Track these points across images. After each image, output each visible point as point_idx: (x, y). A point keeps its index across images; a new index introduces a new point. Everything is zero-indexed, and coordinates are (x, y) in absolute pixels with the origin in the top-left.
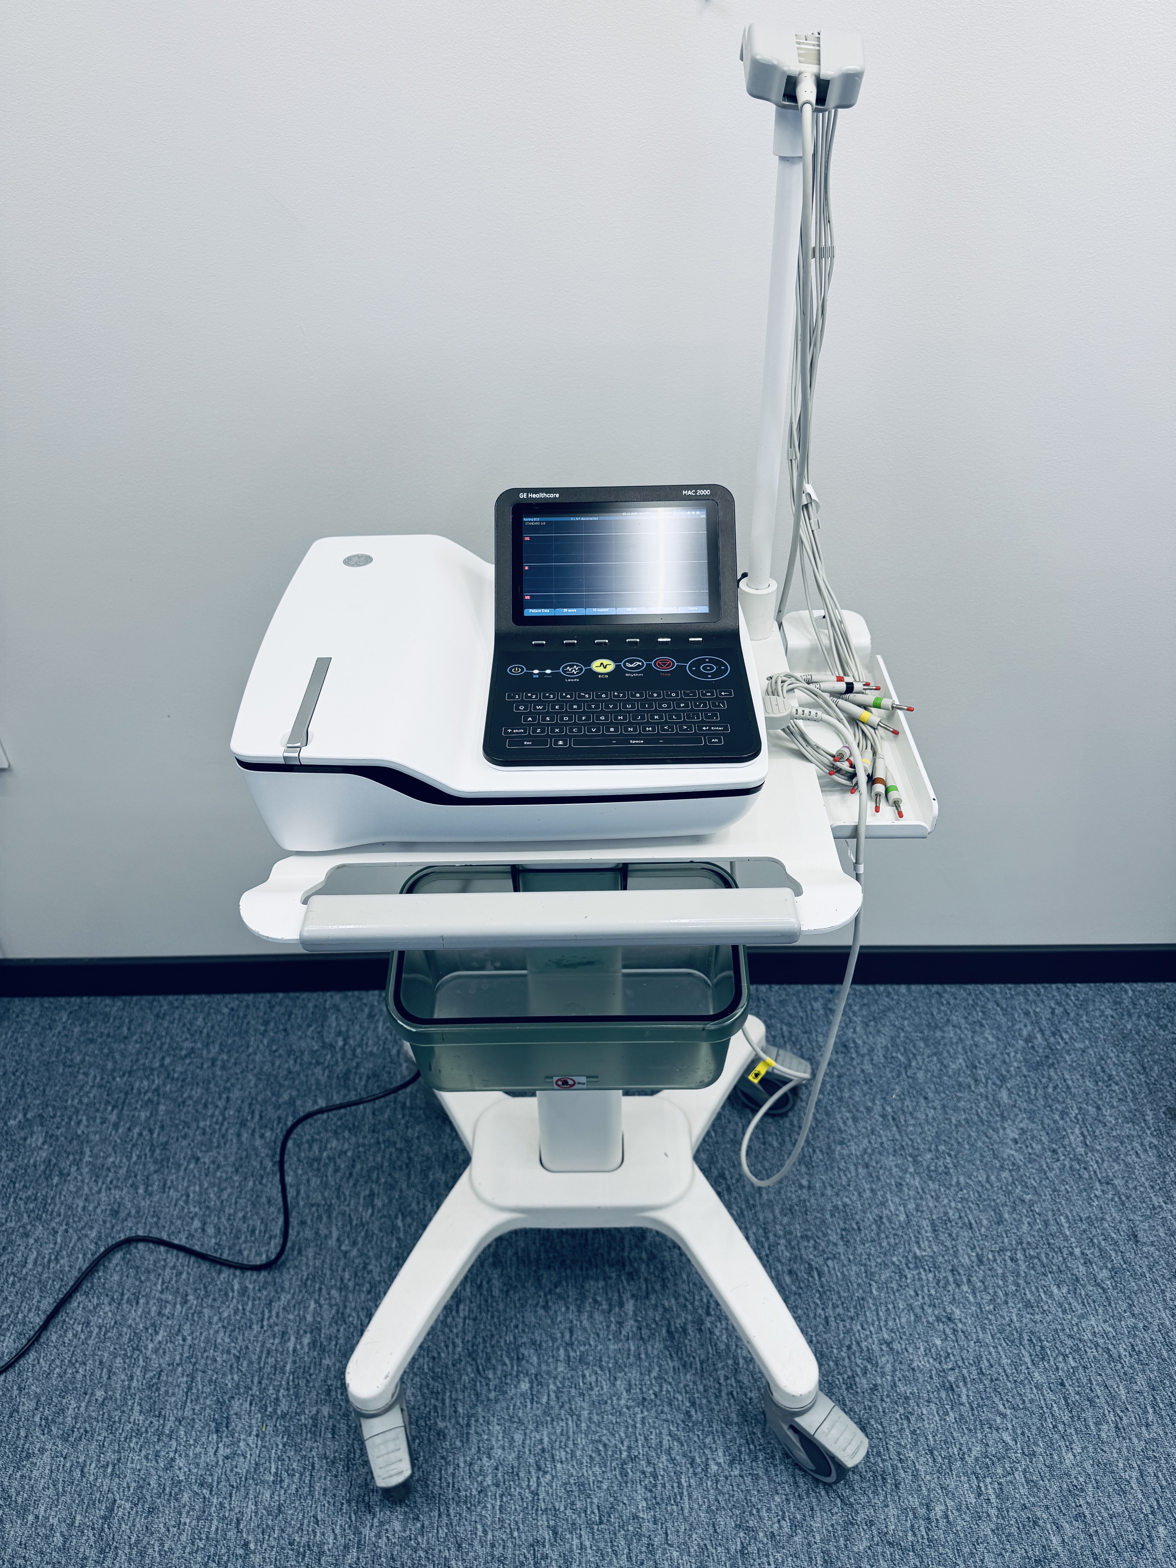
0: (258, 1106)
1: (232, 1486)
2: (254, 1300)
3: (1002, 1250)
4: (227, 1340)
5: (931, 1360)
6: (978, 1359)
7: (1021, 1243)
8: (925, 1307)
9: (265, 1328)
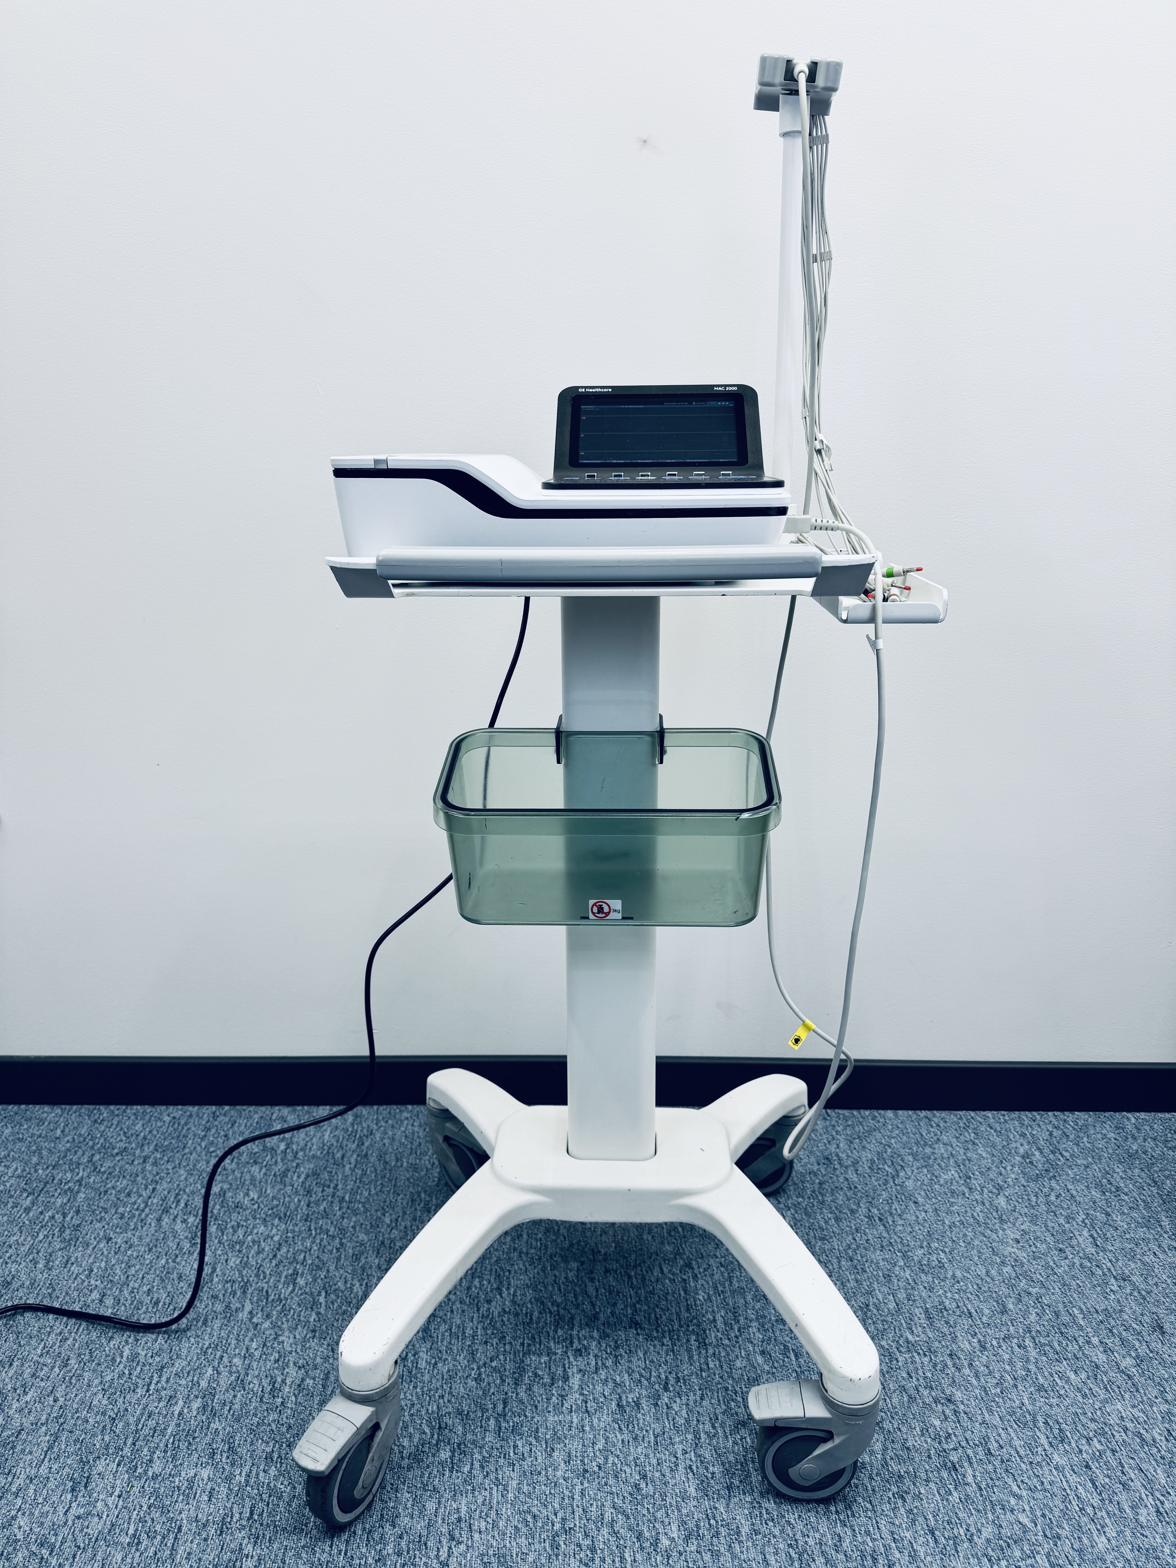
0: (185, 1197)
1: (79, 1547)
2: (144, 1365)
3: (1006, 1338)
4: (105, 1402)
5: (929, 1440)
6: (985, 1440)
7: (1030, 1332)
8: (920, 1389)
9: (151, 1392)
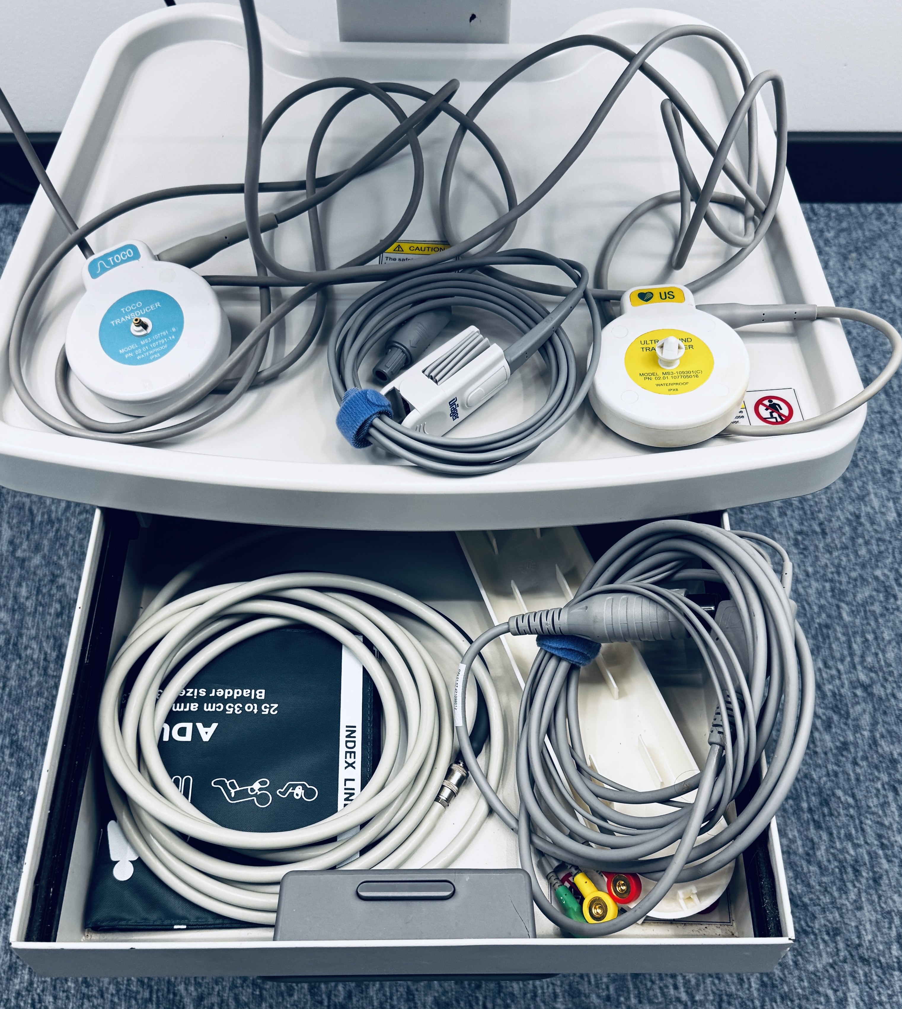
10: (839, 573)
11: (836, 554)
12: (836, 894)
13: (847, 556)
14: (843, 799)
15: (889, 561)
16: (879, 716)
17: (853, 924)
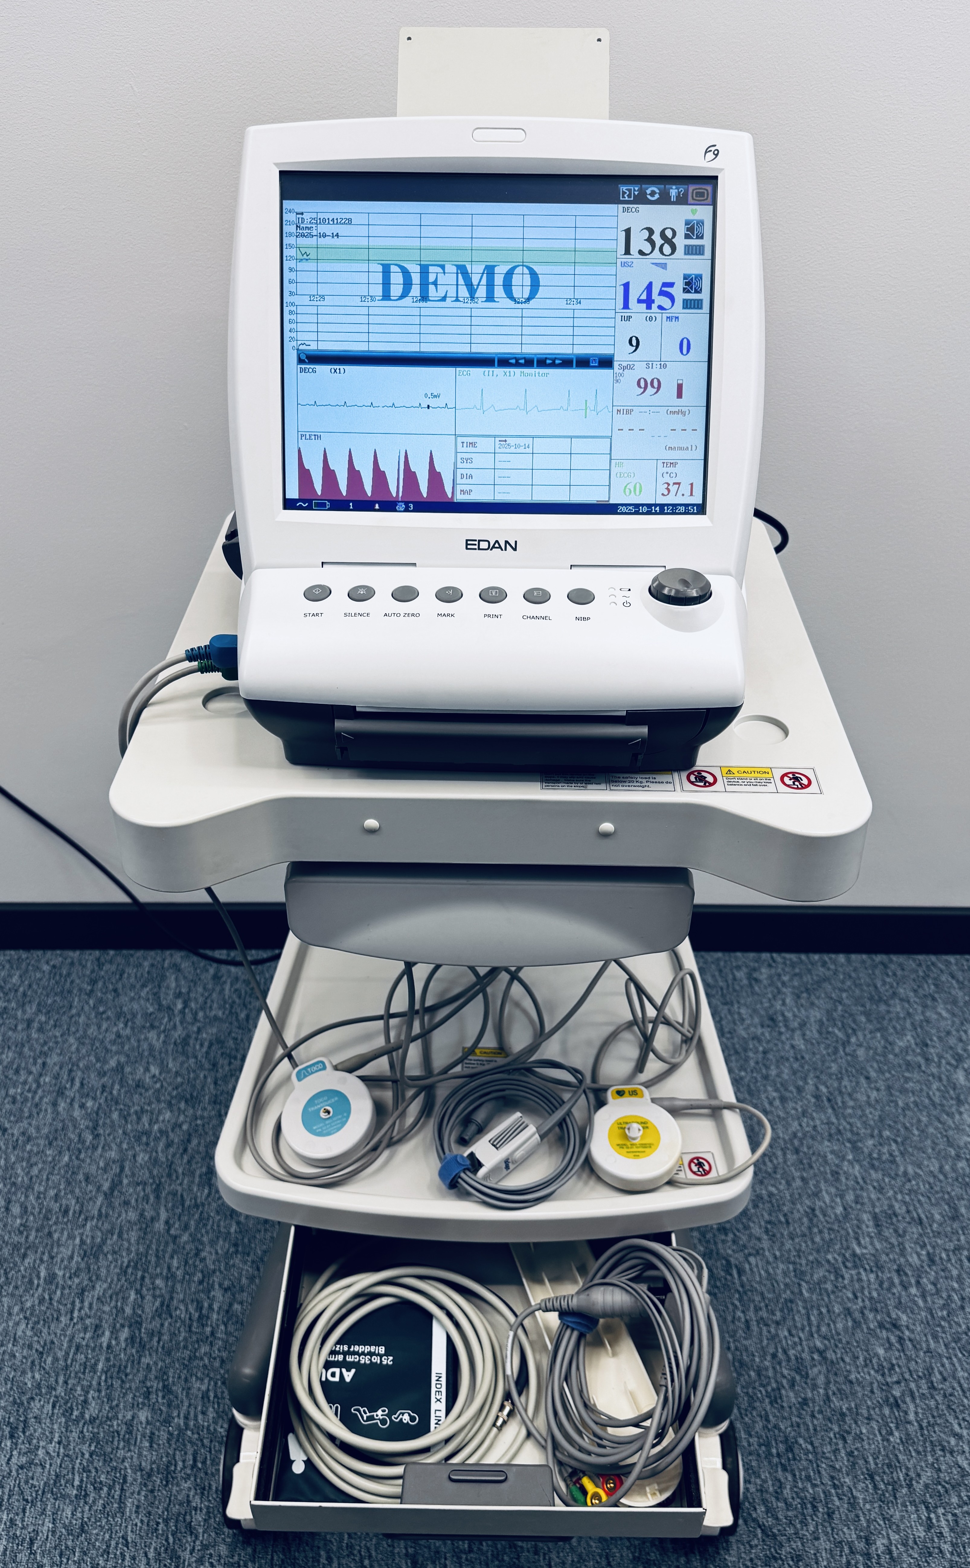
10: (799, 1257)
11: (797, 1240)
12: (799, 1526)
13: (806, 1242)
14: (803, 1446)
15: (837, 1247)
16: (832, 1378)
17: (812, 1552)
